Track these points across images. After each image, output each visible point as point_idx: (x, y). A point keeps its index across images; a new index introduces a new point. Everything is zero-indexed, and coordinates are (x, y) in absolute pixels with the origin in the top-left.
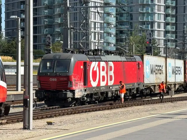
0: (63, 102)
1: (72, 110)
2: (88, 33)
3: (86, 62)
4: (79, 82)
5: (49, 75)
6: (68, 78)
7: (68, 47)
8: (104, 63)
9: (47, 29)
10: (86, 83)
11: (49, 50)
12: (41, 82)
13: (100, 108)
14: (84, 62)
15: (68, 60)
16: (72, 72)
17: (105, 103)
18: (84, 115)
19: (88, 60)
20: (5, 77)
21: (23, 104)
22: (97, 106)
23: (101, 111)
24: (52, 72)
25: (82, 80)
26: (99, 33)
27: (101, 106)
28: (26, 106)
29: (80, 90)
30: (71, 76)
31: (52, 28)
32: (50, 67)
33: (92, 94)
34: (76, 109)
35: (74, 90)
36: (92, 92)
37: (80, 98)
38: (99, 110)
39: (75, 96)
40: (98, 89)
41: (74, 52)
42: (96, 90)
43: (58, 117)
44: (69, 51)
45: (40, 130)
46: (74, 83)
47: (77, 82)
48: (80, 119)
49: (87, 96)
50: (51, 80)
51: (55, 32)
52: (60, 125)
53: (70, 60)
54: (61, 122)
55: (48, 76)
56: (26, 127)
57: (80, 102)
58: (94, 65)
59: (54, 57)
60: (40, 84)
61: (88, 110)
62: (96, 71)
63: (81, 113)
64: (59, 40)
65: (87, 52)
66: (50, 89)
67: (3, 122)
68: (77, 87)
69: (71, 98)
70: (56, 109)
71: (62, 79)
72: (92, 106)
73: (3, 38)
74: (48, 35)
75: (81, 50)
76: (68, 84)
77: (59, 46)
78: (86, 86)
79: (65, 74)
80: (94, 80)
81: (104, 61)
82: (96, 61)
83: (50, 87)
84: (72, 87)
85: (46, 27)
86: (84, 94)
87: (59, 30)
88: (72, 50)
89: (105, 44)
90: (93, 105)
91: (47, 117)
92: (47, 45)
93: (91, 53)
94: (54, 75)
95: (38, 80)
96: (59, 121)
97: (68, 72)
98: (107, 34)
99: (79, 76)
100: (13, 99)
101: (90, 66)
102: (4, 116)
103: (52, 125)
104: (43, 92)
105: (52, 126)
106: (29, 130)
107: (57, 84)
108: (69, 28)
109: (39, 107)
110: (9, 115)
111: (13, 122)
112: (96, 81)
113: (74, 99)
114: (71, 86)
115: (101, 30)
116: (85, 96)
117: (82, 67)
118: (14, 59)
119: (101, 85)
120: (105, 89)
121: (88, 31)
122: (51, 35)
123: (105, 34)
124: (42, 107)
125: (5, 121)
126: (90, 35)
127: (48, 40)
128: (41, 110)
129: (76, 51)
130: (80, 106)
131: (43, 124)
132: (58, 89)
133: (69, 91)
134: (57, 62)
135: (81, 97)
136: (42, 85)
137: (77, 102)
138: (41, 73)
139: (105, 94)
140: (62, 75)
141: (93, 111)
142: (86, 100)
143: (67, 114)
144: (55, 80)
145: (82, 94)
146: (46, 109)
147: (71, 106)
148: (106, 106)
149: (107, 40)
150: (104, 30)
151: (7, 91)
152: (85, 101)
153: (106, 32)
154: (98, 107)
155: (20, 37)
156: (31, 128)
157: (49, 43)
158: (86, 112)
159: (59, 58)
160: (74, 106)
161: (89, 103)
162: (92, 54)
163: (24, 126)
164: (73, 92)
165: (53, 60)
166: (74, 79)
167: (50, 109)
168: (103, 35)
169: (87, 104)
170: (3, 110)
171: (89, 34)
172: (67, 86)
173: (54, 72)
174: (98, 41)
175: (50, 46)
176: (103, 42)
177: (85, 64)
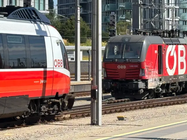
0: (134, 94)
1: (145, 104)
2: (162, 9)
3: (160, 46)
4: (153, 70)
5: (116, 61)
6: (140, 66)
7: (139, 28)
8: (182, 46)
9: (109, 5)
10: (161, 71)
11: (113, 31)
12: (107, 70)
13: (179, 102)
14: (159, 46)
15: (139, 44)
16: (144, 58)
17: (184, 96)
18: (160, 110)
19: (164, 43)
20: (68, 64)
21: (90, 96)
22: (174, 98)
23: (180, 105)
24: (121, 58)
25: (157, 67)
26: (173, 9)
27: (180, 99)
28: (93, 98)
29: (154, 79)
30: (143, 62)
31: (115, 3)
32: (118, 53)
33: (168, 85)
34: (149, 102)
35: (147, 80)
36: (169, 82)
37: (154, 89)
38: (178, 104)
39: (148, 87)
40: (175, 78)
41: (147, 33)
42: (173, 80)
43: (130, 112)
44: (141, 32)
45: (110, 126)
46: (147, 71)
47: (150, 70)
48: (156, 114)
49: (163, 86)
50: (119, 67)
51: (118, 8)
52: (134, 121)
53: (141, 44)
54: (134, 117)
55: (116, 63)
56: (94, 123)
57: (154, 94)
58: (171, 49)
59: (123, 39)
60: (107, 72)
61: (164, 104)
62: (173, 57)
63: (155, 107)
64: (124, 18)
65: (162, 34)
66: (117, 79)
67: (67, 117)
68: (150, 76)
69: (144, 89)
70: (126, 102)
71: (132, 66)
72: (168, 99)
73: (56, 16)
74: (112, 12)
75: (155, 31)
76: (139, 72)
77: (123, 26)
78: (162, 74)
79: (136, 60)
80: (171, 67)
81: (183, 44)
82: (173, 44)
83: (118, 76)
84: (145, 75)
85: (108, 3)
86: (159, 84)
87: (124, 6)
88: (144, 31)
89: (181, 23)
90: (170, 97)
91: (116, 112)
92: (110, 25)
93: (167, 34)
94: (123, 61)
95: (104, 68)
96: (131, 116)
97: (139, 58)
98: (183, 11)
99: (152, 63)
100: (73, 91)
101: (165, 50)
102: (68, 109)
103: (123, 120)
104: (110, 82)
105: (123, 122)
106: (98, 125)
107: (127, 72)
108: (139, 4)
109: (105, 100)
110: (72, 109)
111: (77, 117)
112: (172, 68)
113: (146, 90)
114: (143, 74)
115: (176, 5)
116: (160, 87)
117: (156, 52)
118: (69, 42)
119: (179, 74)
120: (183, 78)
121: (162, 7)
122: (115, 13)
123: (181, 11)
124: (109, 100)
125: (68, 116)
126: (164, 12)
127: (111, 18)
128: (109, 103)
129: (149, 33)
130: (154, 99)
131: (113, 119)
132: (127, 79)
133: (140, 80)
134: (126, 46)
135: (155, 87)
136: (108, 73)
137: (150, 94)
138: (107, 59)
139: (184, 85)
140: (132, 62)
141: (170, 104)
142: (161, 91)
143: (139, 108)
144: (125, 67)
145: (156, 85)
146: (115, 102)
147: (143, 99)
148: (185, 99)
149: (183, 18)
150: (180, 5)
151: (71, 81)
152: (160, 93)
153: (182, 8)
154: (176, 100)
155: (79, 16)
156: (100, 124)
157: (114, 23)
158: (162, 106)
159: (129, 40)
160: (147, 99)
161: (165, 95)
162: (168, 36)
163: (92, 122)
164: (145, 81)
165: (122, 43)
166: (147, 66)
167: (118, 102)
168: (179, 12)
169: (163, 96)
170: (67, 102)
171: (162, 11)
172: (138, 75)
173: (123, 58)
174: (172, 19)
175: (114, 26)
176: (178, 20)
177: (160, 48)
